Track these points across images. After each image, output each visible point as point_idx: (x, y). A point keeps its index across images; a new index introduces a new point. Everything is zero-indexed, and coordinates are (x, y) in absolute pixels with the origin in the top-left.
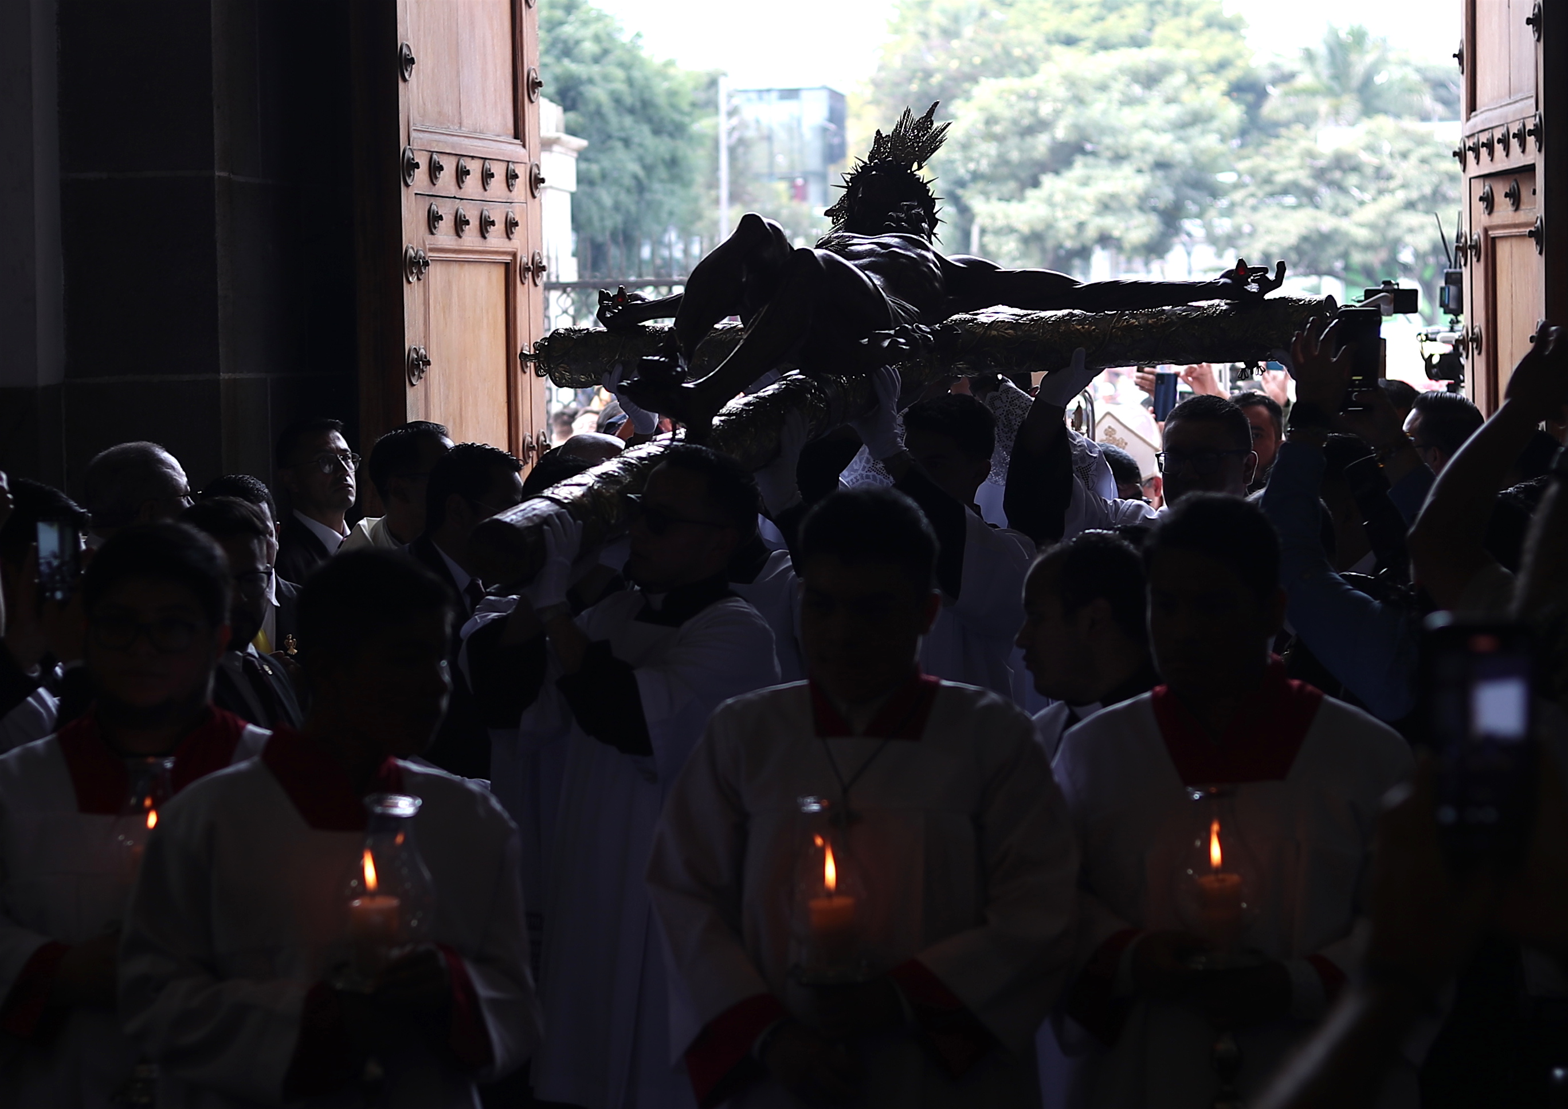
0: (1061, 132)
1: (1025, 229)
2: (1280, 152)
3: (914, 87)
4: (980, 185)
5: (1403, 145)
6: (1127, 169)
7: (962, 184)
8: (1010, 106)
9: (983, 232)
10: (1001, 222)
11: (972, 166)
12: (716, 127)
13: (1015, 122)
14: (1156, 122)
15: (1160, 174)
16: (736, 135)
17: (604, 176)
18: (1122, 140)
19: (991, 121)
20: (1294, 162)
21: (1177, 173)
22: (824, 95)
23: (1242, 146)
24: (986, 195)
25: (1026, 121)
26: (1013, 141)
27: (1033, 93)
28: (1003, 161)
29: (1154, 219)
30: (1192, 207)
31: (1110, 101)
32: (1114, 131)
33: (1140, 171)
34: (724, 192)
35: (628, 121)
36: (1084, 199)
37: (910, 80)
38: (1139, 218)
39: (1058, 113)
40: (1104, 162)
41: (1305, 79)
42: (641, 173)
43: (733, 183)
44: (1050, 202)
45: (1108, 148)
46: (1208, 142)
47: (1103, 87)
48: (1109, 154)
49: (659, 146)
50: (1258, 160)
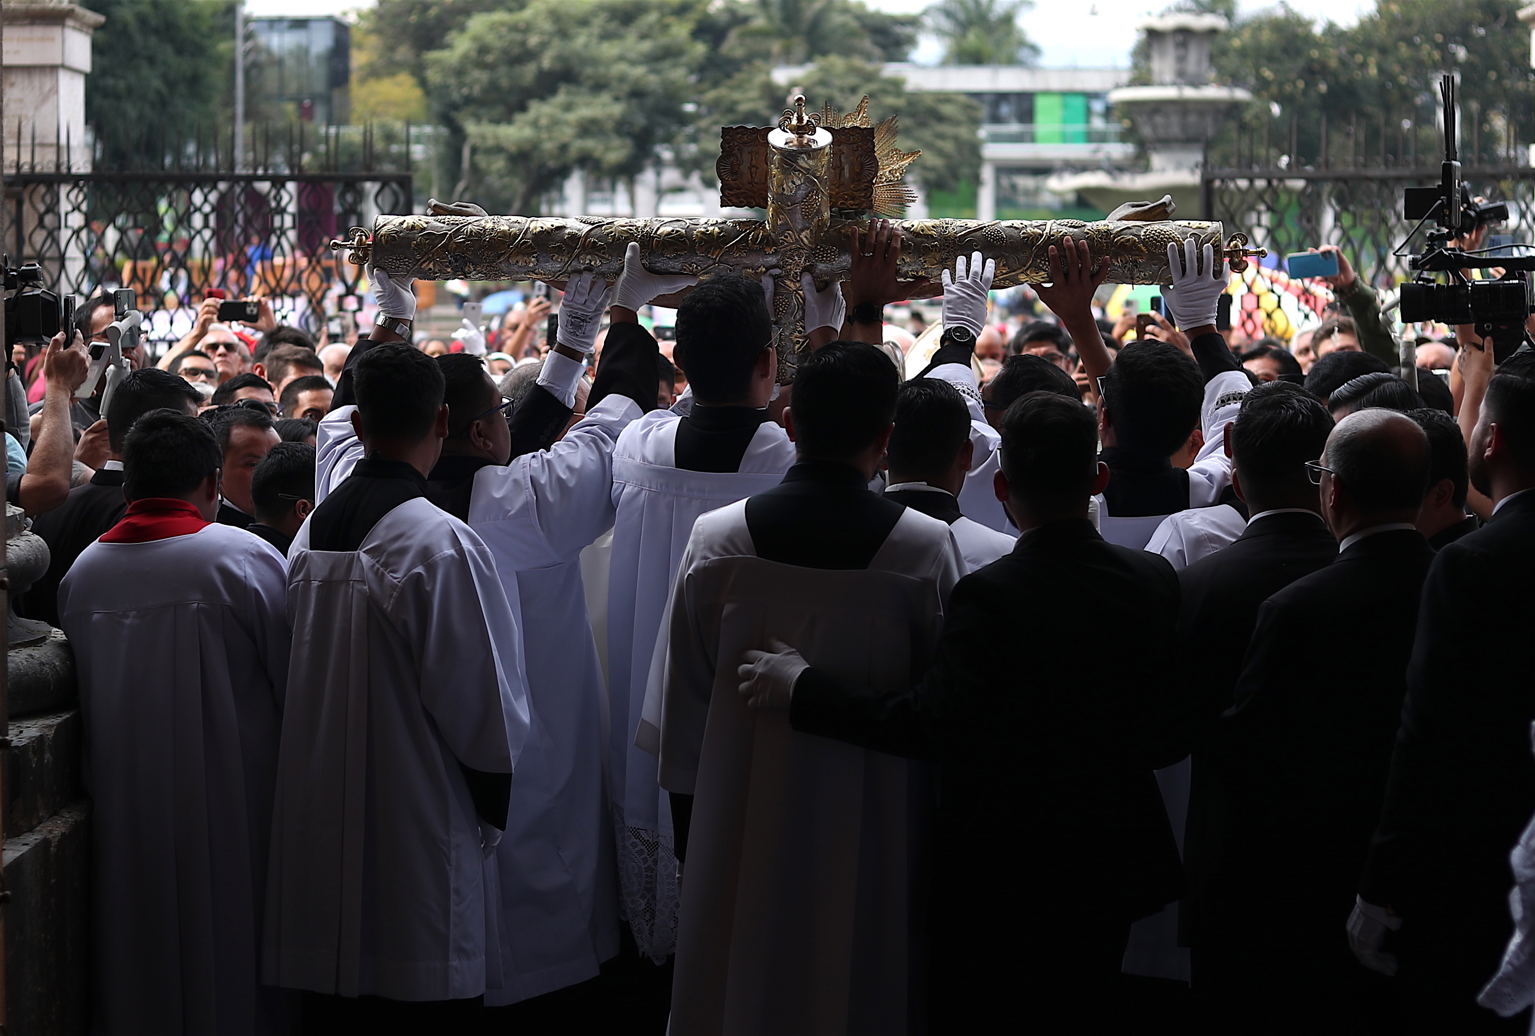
0: (547, 61)
1: (513, 149)
2: (739, 87)
3: (413, 18)
4: (472, 108)
5: (852, 80)
6: (605, 97)
7: (455, 107)
8: (501, 37)
9: (474, 151)
10: (490, 142)
11: (465, 91)
12: (233, 50)
13: (505, 52)
14: (632, 55)
15: (634, 101)
16: (251, 58)
17: (130, 91)
18: (602, 70)
19: (483, 50)
20: (754, 93)
21: (650, 101)
22: (329, 25)
23: (700, 81)
24: (478, 119)
25: (516, 51)
26: (502, 70)
27: (522, 25)
28: (493, 87)
29: (629, 142)
30: (660, 132)
31: (590, 35)
32: (594, 62)
33: (617, 99)
34: (240, 109)
35: (153, 40)
36: (566, 123)
37: (410, 11)
38: (616, 142)
39: (544, 46)
40: (584, 90)
41: (759, 22)
42: (164, 90)
43: (248, 101)
44: (535, 124)
45: (589, 78)
46: (678, 74)
47: (584, 22)
48: (590, 83)
49: (181, 65)
50: (722, 92)
